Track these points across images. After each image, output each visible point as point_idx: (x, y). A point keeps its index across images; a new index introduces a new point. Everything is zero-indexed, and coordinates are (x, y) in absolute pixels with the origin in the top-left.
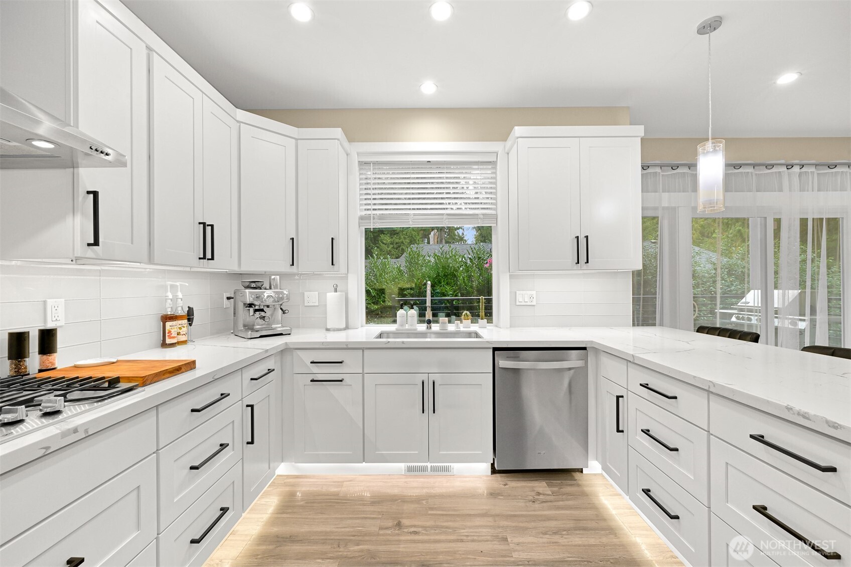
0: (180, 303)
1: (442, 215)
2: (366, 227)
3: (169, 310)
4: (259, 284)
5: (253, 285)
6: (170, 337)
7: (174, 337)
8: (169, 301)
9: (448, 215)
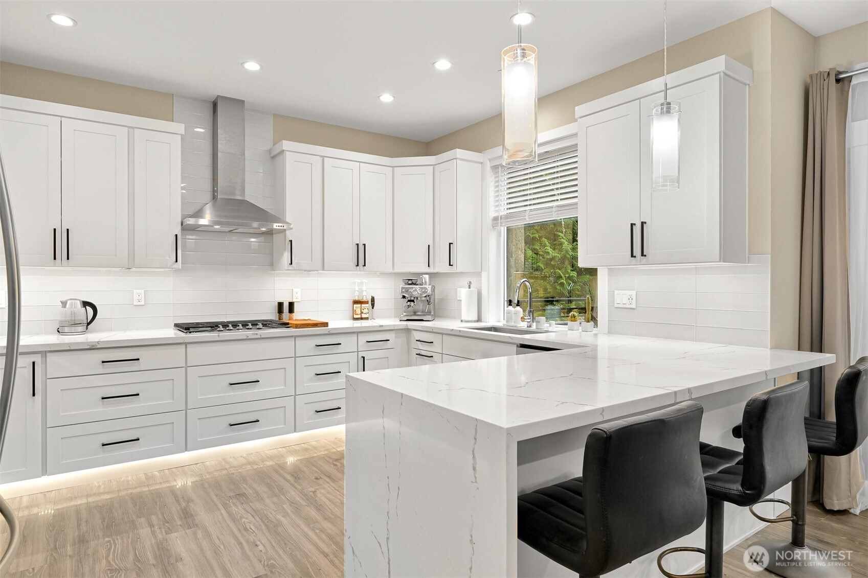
0: (365, 293)
1: (552, 207)
2: (508, 226)
3: (357, 297)
4: (414, 282)
5: (410, 282)
6: (356, 314)
7: (357, 314)
8: (357, 292)
9: (558, 206)
